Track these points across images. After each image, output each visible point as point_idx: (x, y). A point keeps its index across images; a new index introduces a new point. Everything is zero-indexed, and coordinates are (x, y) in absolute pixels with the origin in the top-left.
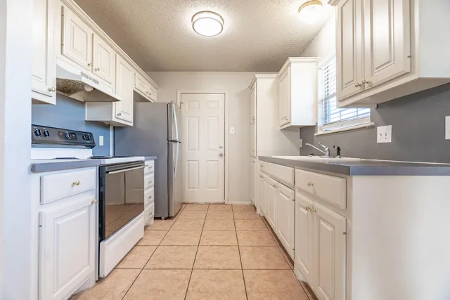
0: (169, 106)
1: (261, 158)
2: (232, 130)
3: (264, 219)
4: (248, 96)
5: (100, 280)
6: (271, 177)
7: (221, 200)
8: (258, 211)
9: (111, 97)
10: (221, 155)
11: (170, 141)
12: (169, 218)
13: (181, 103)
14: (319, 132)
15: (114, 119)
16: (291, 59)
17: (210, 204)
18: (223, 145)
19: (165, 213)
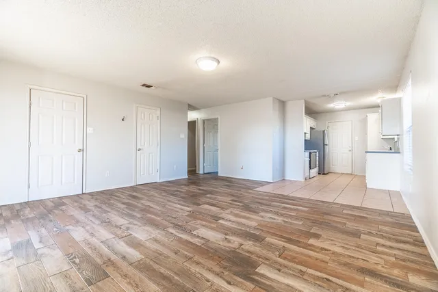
0: (324, 131)
2: (357, 138)
7: (350, 172)
10: (350, 151)
11: (324, 145)
12: (324, 174)
13: (328, 127)
15: (307, 139)
17: (343, 174)
18: (351, 146)
19: (322, 172)
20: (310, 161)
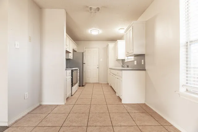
0: (83, 53)
1: (110, 68)
2: (101, 60)
3: (111, 87)
4: (106, 49)
5: (72, 95)
6: (112, 73)
7: (98, 82)
8: (109, 85)
9: (68, 51)
10: (98, 68)
11: (83, 63)
12: (83, 86)
13: (85, 51)
14: (126, 61)
15: (69, 58)
16: (118, 40)
17: (94, 83)
18: (98, 65)
19: (82, 85)
20: (72, 79)
